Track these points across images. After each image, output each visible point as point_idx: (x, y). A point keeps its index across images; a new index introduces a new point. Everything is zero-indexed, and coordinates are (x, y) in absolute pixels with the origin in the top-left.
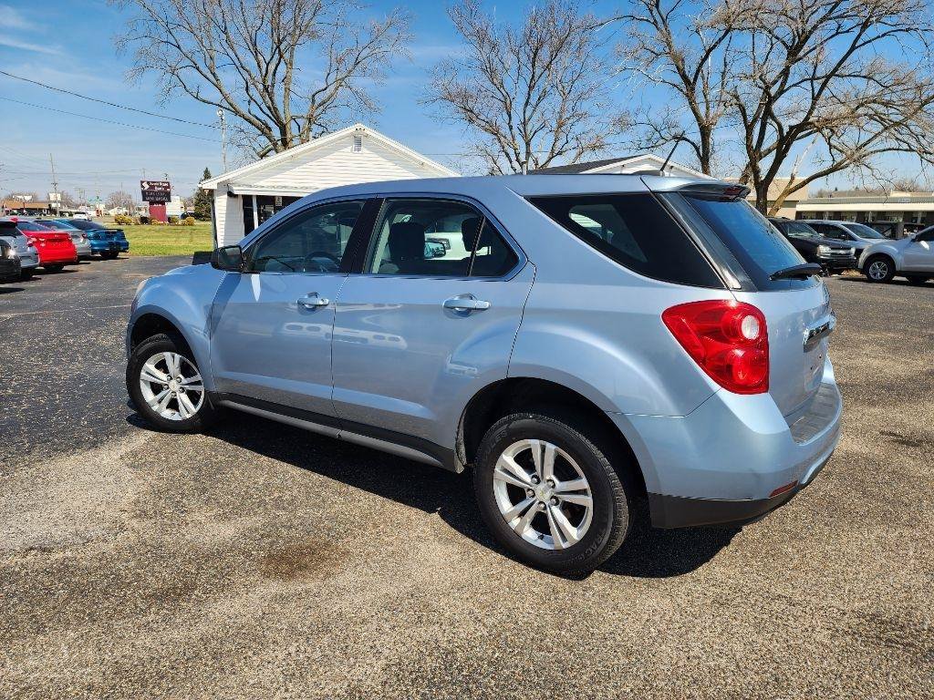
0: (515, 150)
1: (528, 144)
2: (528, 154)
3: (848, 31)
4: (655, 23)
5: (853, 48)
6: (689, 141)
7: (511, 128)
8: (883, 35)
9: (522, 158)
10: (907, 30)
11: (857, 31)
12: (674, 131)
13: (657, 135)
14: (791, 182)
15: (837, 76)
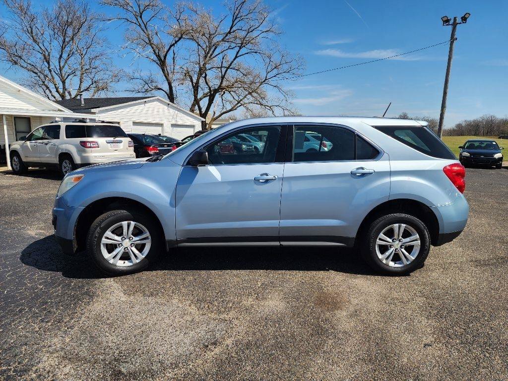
0: (55, 85)
1: (64, 82)
2: (64, 88)
3: (232, 49)
4: (140, 25)
5: (236, 57)
6: (164, 91)
7: (50, 71)
8: (248, 53)
9: (61, 91)
10: (256, 52)
11: (237, 49)
12: (154, 84)
13: (146, 86)
14: (214, 115)
15: (231, 68)
